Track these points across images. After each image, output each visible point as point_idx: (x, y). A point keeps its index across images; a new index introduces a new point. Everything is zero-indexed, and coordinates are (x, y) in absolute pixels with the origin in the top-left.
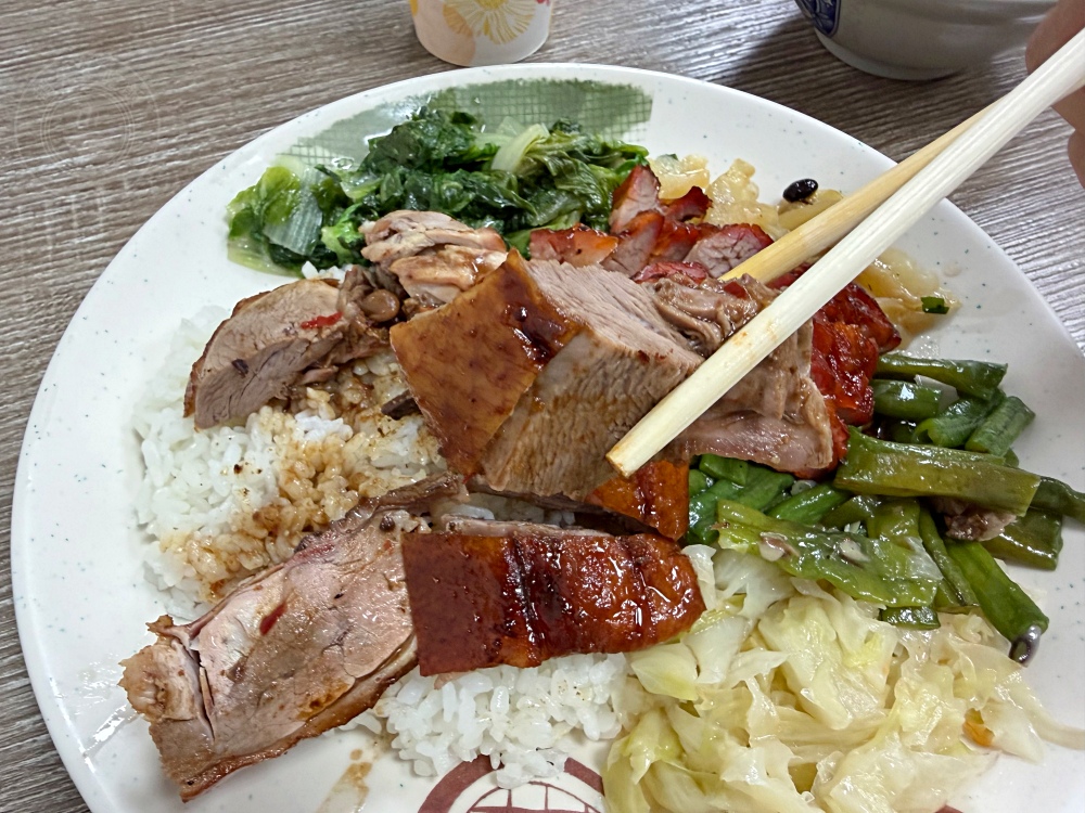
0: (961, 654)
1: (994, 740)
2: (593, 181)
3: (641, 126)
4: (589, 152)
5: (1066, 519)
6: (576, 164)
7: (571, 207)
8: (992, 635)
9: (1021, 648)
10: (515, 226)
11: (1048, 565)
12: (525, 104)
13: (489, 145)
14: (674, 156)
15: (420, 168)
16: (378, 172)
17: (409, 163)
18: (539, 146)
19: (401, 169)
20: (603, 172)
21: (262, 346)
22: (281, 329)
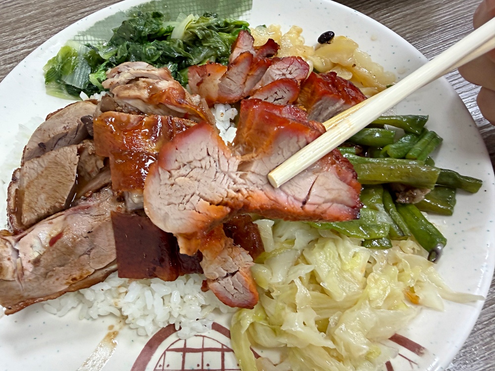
0: (403, 260)
1: (420, 301)
2: (220, 40)
3: (248, 12)
4: (218, 26)
5: (458, 189)
6: (211, 32)
7: (210, 54)
8: (419, 249)
9: (434, 255)
10: (184, 66)
11: (448, 213)
12: (190, 6)
13: (169, 26)
14: (264, 26)
15: (137, 41)
16: (117, 45)
17: (131, 39)
18: (193, 25)
19: (128, 42)
20: (226, 36)
21: (52, 136)
22: (62, 127)
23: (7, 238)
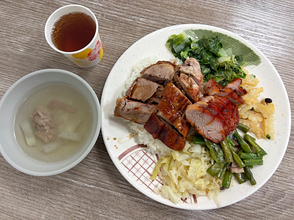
0: (214, 182)
1: (208, 194)
3: (255, 66)
4: (235, 69)
6: (230, 70)
7: (224, 77)
10: (212, 73)
11: (240, 183)
12: (237, 47)
14: (255, 76)
15: (206, 50)
16: (199, 46)
17: (205, 48)
18: (228, 62)
19: (203, 48)
20: (235, 74)
21: (155, 75)
22: (159, 74)
23: (126, 99)
